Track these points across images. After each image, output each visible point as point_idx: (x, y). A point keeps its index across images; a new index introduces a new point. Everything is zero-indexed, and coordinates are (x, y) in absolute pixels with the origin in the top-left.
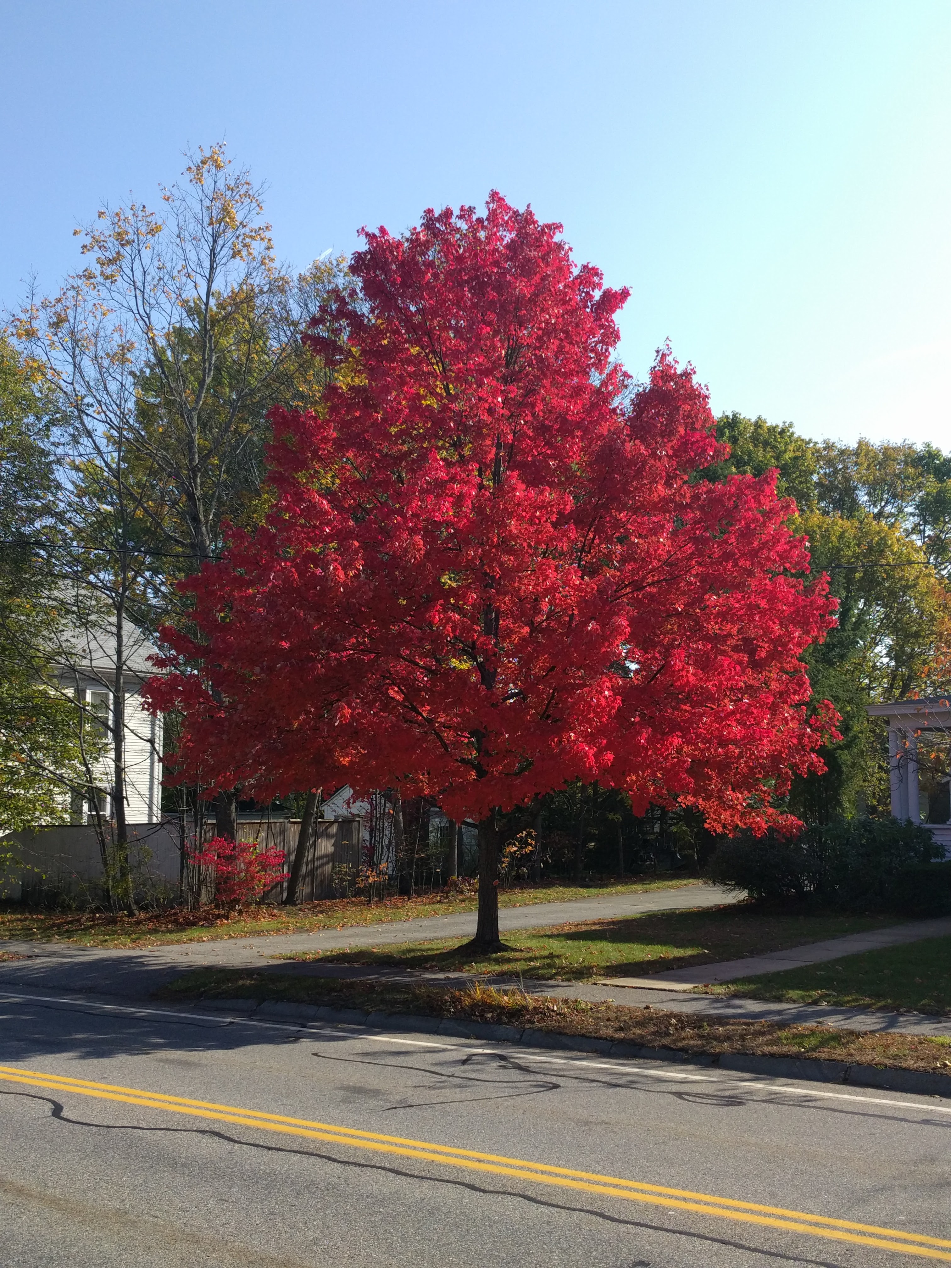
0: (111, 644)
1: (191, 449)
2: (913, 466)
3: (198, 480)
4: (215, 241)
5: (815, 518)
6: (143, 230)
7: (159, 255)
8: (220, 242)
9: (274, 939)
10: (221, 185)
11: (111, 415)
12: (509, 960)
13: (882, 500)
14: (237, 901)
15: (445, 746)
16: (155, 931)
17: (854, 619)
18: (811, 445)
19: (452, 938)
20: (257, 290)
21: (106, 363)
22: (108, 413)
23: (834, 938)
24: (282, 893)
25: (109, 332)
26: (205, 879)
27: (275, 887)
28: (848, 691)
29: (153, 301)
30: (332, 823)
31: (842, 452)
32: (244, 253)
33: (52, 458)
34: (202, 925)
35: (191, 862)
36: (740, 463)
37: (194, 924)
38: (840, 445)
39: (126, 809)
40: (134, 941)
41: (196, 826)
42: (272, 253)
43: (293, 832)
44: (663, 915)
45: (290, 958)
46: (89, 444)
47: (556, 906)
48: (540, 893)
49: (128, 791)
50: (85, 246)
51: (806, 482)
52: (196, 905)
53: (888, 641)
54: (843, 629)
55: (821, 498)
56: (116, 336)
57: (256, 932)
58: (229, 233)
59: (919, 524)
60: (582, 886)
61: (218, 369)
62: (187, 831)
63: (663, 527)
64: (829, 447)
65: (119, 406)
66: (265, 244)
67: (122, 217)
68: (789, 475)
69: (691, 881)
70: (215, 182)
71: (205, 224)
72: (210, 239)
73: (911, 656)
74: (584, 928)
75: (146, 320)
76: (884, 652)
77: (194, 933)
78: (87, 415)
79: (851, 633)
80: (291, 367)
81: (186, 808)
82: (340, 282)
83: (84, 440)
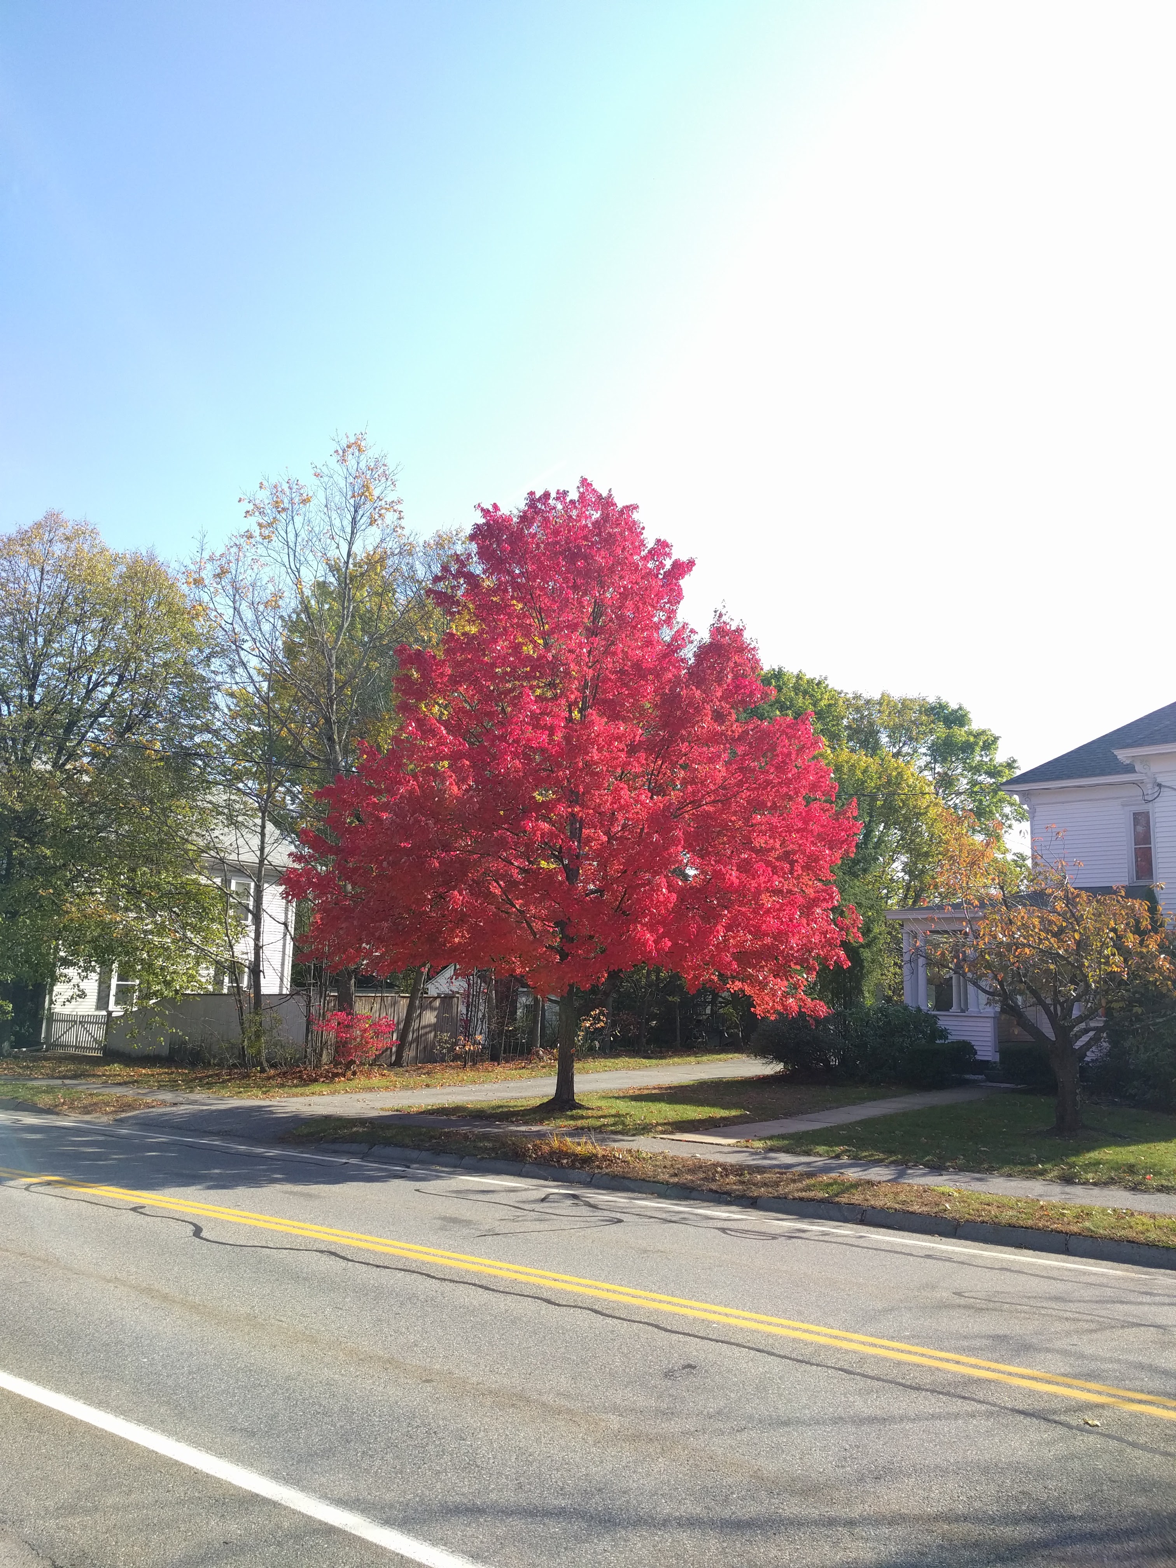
0: (255, 841)
1: (329, 681)
2: (926, 715)
3: (335, 707)
4: (356, 511)
5: (845, 754)
6: (296, 500)
7: (309, 521)
8: (361, 512)
9: (383, 1094)
10: (363, 465)
11: (264, 651)
12: (582, 1117)
13: (900, 741)
14: (353, 1062)
15: (534, 934)
16: (282, 1086)
17: (876, 840)
18: (843, 695)
19: (534, 1097)
20: (389, 553)
21: (261, 608)
22: (261, 649)
23: (854, 1104)
24: (391, 1056)
25: (264, 583)
26: (326, 1042)
27: (386, 1050)
28: (869, 899)
29: (302, 559)
30: (435, 998)
31: (868, 702)
32: (379, 522)
33: (213, 684)
34: (323, 1082)
35: (315, 1027)
36: (783, 708)
37: (316, 1080)
38: (866, 696)
39: (263, 981)
40: (264, 1093)
41: (321, 997)
42: (403, 523)
43: (404, 1003)
44: (712, 1082)
45: (397, 1111)
46: (244, 674)
47: (623, 1073)
48: (609, 1062)
49: (265, 966)
50: (248, 512)
51: (838, 725)
52: (318, 1065)
53: (904, 858)
54: (867, 848)
55: (850, 739)
56: (270, 585)
57: (369, 1088)
58: (368, 506)
59: (930, 762)
60: (644, 1058)
61: (353, 616)
62: (312, 1001)
63: (719, 757)
64: (857, 697)
65: (271, 644)
66: (397, 515)
67: (280, 489)
68: (824, 719)
69: (736, 1055)
70: (358, 463)
71: (348, 497)
72: (352, 509)
73: (922, 872)
74: (646, 1092)
75: (297, 573)
76: (900, 867)
77: (316, 1087)
78: (243, 649)
79: (873, 851)
80: (414, 616)
81: (313, 981)
82: (459, 549)
83: (240, 670)
